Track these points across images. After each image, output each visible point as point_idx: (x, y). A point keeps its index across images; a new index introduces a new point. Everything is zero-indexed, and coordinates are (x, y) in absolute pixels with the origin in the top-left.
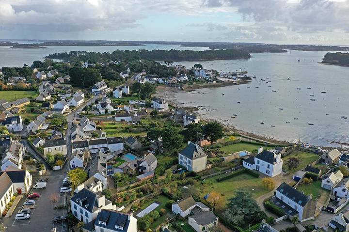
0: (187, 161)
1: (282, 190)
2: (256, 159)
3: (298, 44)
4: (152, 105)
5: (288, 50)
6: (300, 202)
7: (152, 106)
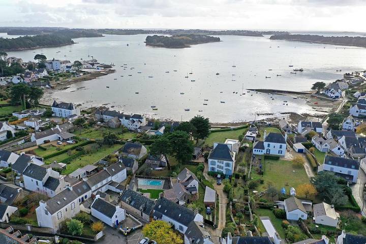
0: (223, 165)
1: (330, 163)
2: (266, 144)
3: (107, 28)
4: (53, 113)
5: (103, 35)
6: (353, 167)
7: (53, 115)
